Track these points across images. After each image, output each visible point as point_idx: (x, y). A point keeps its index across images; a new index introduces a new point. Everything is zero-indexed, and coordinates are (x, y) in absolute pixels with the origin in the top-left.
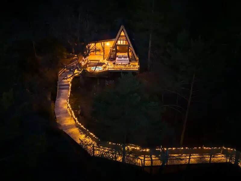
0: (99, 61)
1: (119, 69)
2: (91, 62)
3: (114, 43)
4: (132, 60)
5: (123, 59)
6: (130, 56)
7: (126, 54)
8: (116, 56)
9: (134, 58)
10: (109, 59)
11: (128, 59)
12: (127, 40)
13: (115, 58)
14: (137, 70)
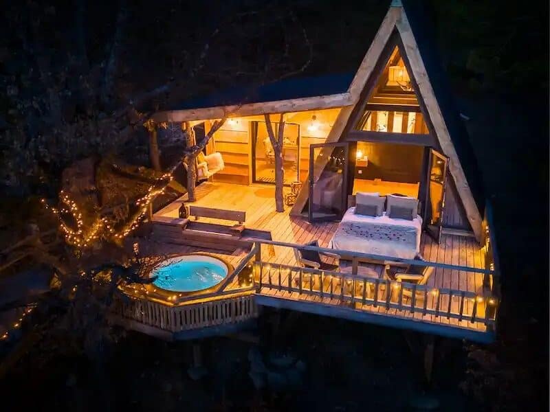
0: (241, 217)
1: (336, 302)
2: (202, 220)
3: (338, 123)
4: (443, 231)
5: (384, 220)
6: (435, 207)
7: (410, 192)
8: (345, 199)
9: (458, 220)
10: (305, 209)
11: (417, 223)
12: (421, 109)
13: (338, 206)
14: (480, 327)
